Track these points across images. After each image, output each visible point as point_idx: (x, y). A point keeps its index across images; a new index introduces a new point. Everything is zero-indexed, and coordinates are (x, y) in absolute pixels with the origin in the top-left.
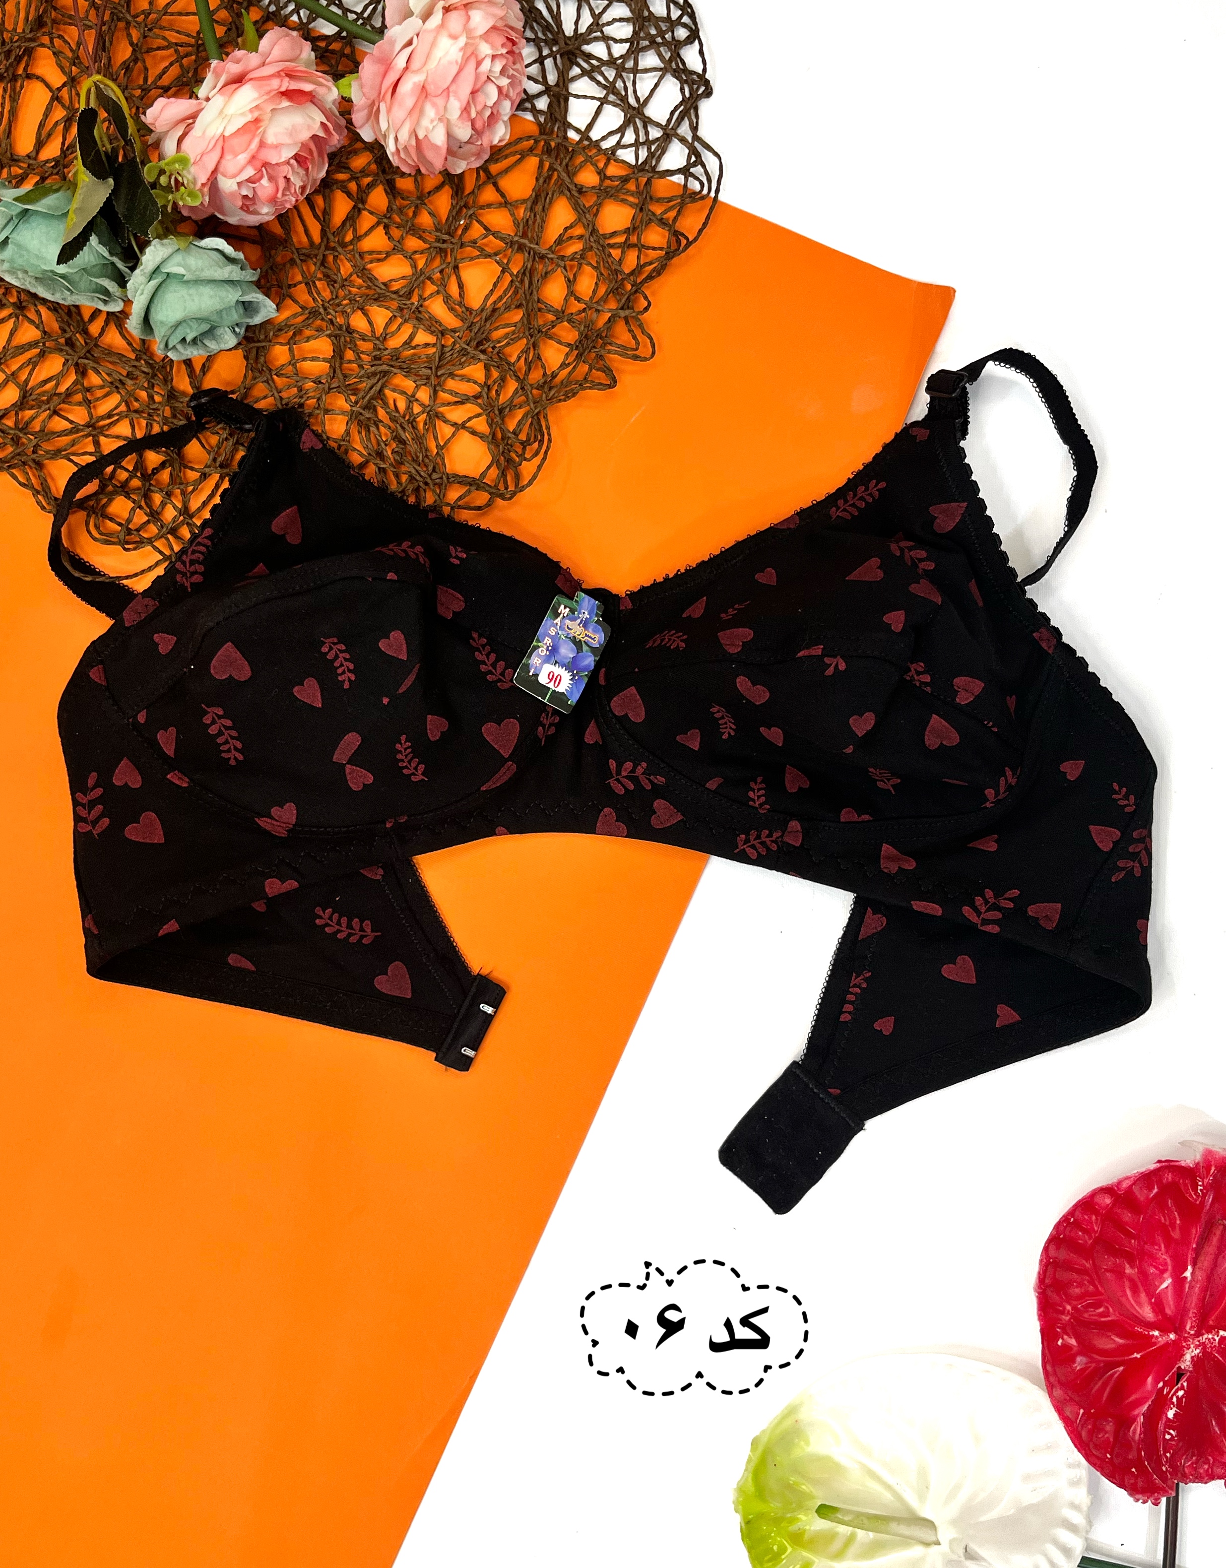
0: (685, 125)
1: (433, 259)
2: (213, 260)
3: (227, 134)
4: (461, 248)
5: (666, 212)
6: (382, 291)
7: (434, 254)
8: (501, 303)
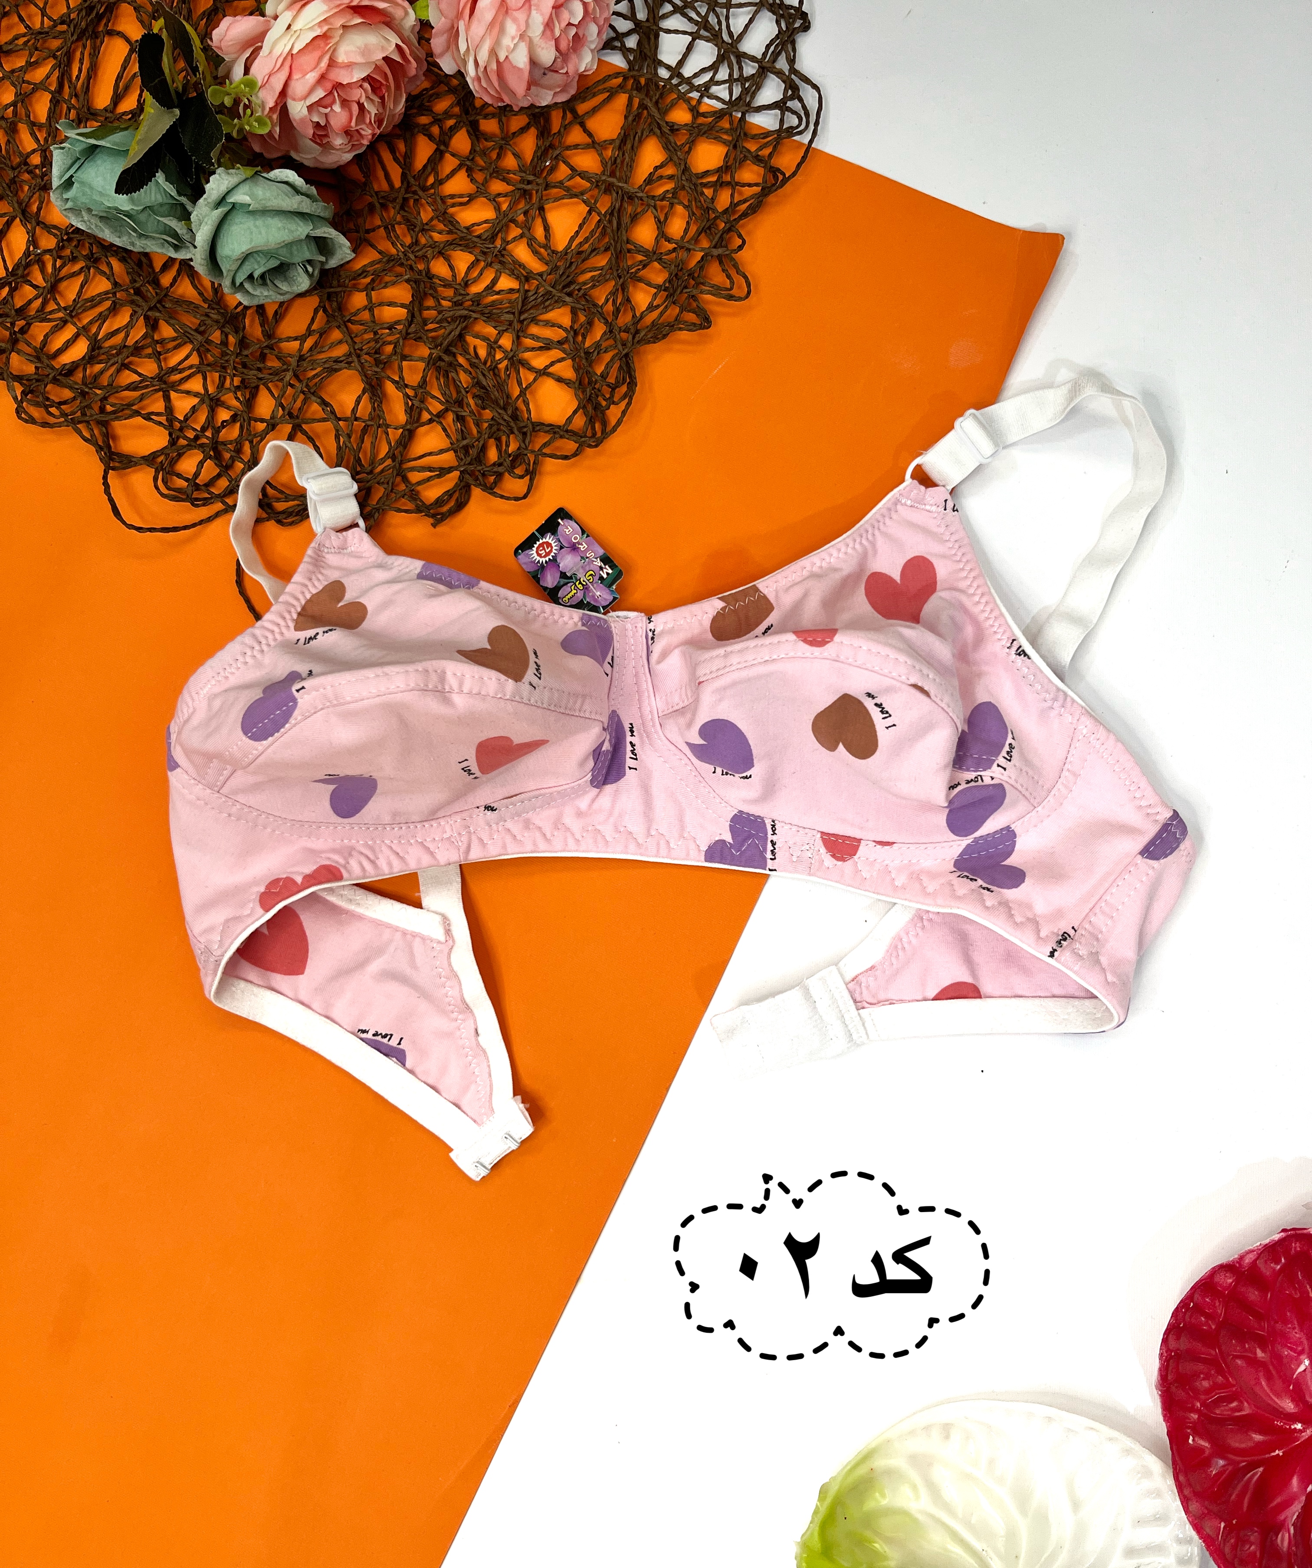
1: (517, 202)
2: (281, 191)
3: (295, 51)
4: (545, 190)
5: (761, 148)
6: (463, 235)
7: (517, 196)
8: (586, 246)
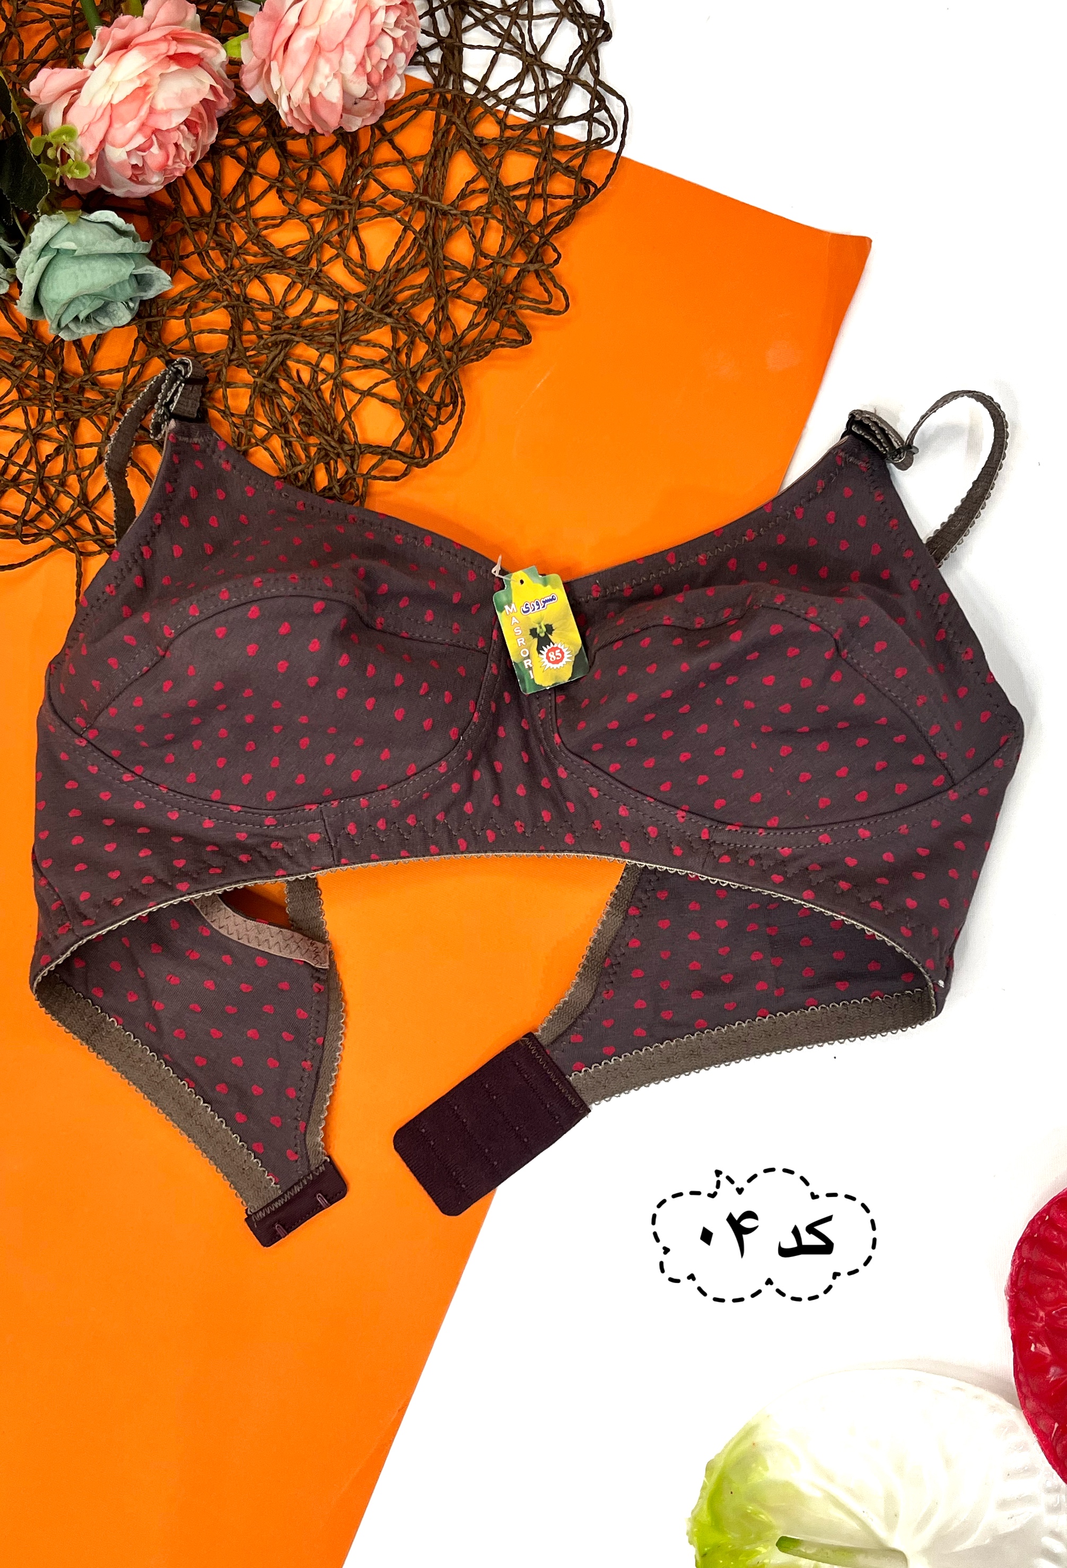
0: (586, 68)
1: (330, 223)
2: (104, 233)
3: (115, 102)
4: (359, 209)
5: (571, 160)
6: (279, 258)
7: (331, 216)
8: (403, 265)
